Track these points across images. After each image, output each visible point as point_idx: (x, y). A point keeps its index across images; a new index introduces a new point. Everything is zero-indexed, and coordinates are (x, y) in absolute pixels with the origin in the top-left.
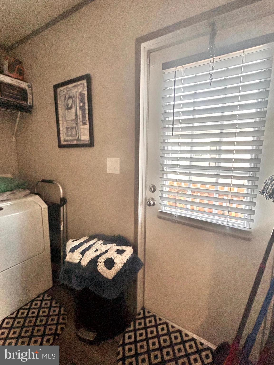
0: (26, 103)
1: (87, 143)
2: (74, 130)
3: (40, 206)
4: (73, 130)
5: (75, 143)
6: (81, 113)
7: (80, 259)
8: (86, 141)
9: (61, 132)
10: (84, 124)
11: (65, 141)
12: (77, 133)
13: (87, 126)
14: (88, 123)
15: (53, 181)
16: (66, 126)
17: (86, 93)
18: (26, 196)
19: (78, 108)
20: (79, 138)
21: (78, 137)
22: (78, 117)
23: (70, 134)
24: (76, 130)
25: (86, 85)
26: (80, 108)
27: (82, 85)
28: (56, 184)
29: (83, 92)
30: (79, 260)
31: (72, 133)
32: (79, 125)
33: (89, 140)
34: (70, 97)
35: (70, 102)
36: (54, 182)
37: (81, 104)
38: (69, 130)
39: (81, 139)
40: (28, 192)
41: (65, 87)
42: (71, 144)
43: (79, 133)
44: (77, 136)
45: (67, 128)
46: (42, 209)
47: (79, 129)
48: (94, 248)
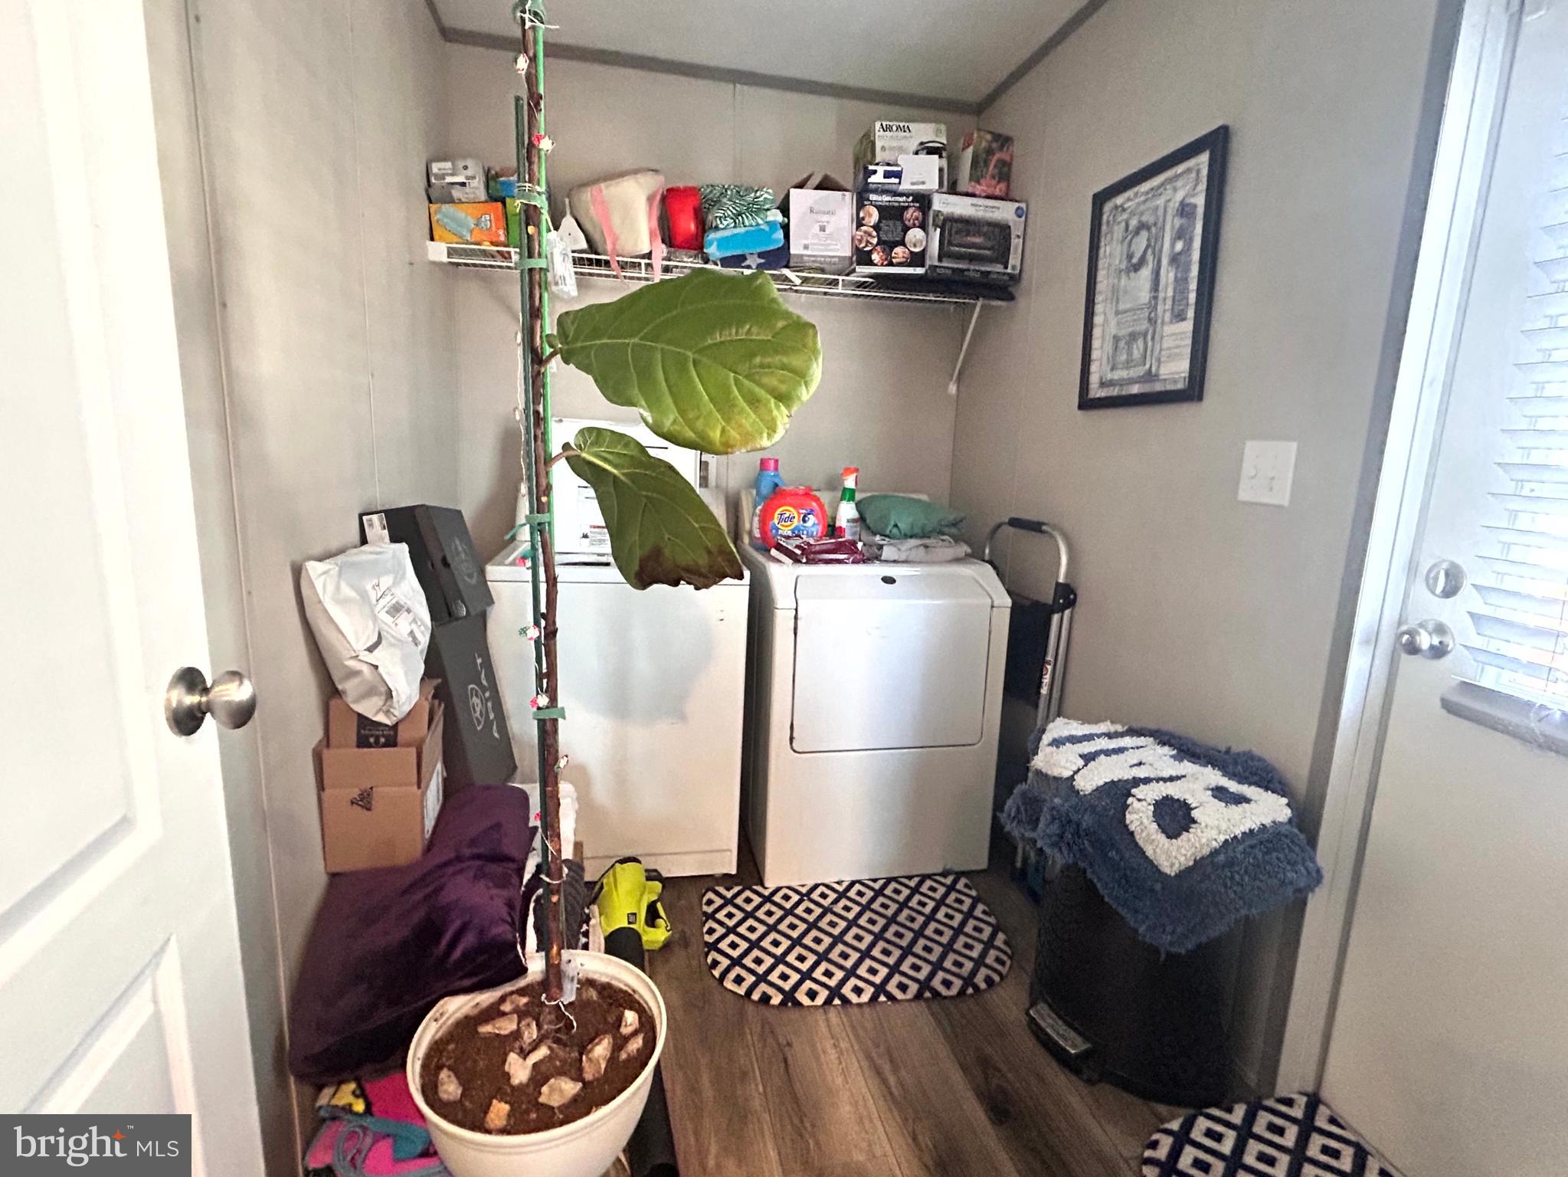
0: (1003, 271)
1: (1180, 386)
2: (1140, 342)
3: (991, 598)
4: (1135, 346)
5: (1135, 389)
6: (1172, 275)
7: (1075, 769)
8: (1175, 381)
9: (1095, 354)
10: (1180, 317)
11: (1103, 384)
12: (1149, 353)
13: (1188, 326)
14: (1191, 313)
15: (1044, 524)
16: (1113, 331)
17: (1200, 201)
18: (957, 560)
19: (1165, 261)
20: (1154, 369)
21: (1151, 367)
22: (1161, 295)
23: (1124, 357)
24: (1146, 343)
25: (1205, 172)
26: (1174, 259)
27: (1193, 175)
28: (1052, 536)
29: (1193, 200)
30: (1072, 773)
31: (1130, 353)
32: (1159, 321)
33: (1187, 375)
34: (1143, 226)
35: (1141, 243)
36: (1044, 528)
37: (1179, 246)
38: (1122, 344)
39: (1157, 375)
40: (964, 549)
41: (1130, 193)
42: (1124, 393)
43: (1156, 353)
44: (1145, 365)
45: (1116, 339)
46: (992, 607)
47: (1157, 337)
48: (1132, 757)
